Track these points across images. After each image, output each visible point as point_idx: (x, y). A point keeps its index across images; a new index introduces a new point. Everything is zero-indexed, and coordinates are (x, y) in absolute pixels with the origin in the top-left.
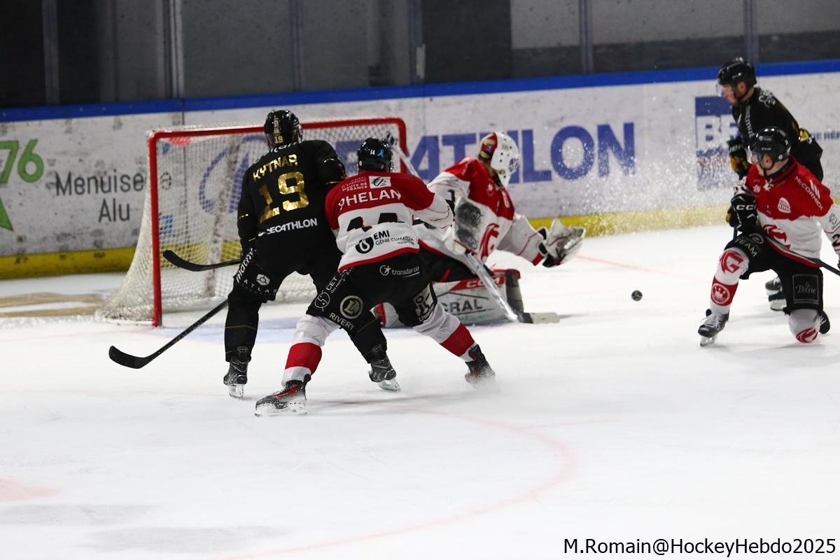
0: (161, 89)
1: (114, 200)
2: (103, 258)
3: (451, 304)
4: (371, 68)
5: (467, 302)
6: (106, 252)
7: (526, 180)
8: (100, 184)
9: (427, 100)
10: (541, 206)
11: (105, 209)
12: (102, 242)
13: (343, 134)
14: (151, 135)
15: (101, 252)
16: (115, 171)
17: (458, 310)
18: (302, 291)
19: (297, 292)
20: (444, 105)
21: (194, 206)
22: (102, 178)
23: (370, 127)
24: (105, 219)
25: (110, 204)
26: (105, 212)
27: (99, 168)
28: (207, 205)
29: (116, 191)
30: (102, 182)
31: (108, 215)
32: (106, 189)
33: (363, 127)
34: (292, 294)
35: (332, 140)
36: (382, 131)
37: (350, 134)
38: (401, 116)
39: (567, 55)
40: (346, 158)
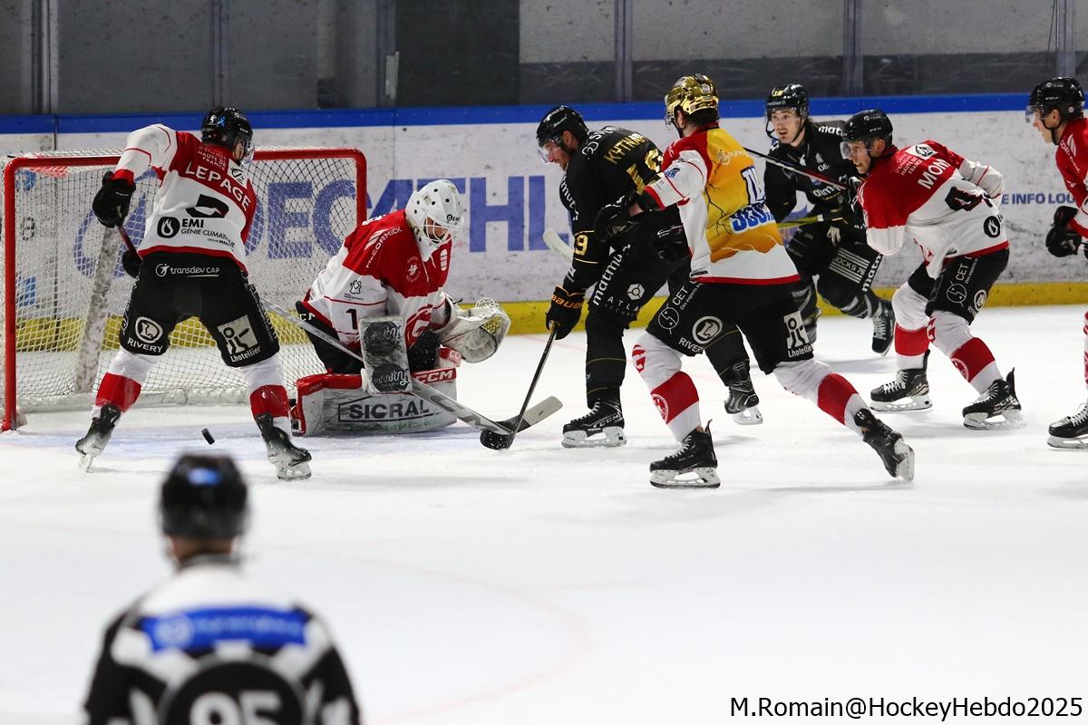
0: (26, 101)
3: (392, 406)
4: (321, 82)
5: (412, 404)
7: (532, 247)
9: (399, 129)
13: (280, 172)
14: (8, 162)
17: (400, 414)
18: (215, 388)
19: (209, 390)
20: (423, 138)
21: (68, 266)
23: (316, 161)
28: (84, 264)
33: (307, 161)
34: (199, 392)
35: (264, 178)
36: (333, 168)
37: (288, 172)
38: (361, 149)
39: (595, 73)
40: (282, 207)
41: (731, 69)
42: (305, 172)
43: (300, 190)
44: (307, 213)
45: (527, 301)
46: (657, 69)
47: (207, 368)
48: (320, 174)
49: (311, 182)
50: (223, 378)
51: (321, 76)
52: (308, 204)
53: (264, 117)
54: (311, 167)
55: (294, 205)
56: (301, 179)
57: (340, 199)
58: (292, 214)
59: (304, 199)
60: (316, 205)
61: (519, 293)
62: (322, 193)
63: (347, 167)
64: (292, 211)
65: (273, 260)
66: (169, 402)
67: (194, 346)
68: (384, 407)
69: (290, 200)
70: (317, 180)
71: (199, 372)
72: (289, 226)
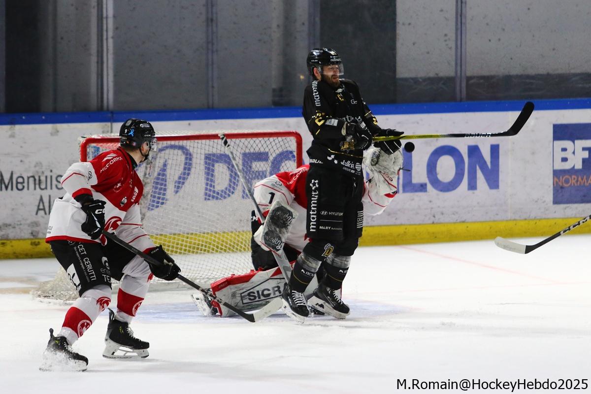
0: (94, 102)
1: (50, 196)
2: (38, 246)
3: (273, 288)
4: (274, 90)
6: (40, 241)
7: (404, 191)
8: (38, 182)
10: (417, 213)
11: (41, 204)
12: (38, 233)
13: (249, 146)
14: (83, 141)
15: (37, 241)
16: (51, 171)
17: (280, 292)
18: (210, 279)
19: (205, 280)
22: (39, 177)
23: (271, 139)
24: (41, 213)
25: (46, 200)
26: (41, 207)
27: (37, 169)
29: (51, 188)
30: (40, 180)
31: (44, 209)
32: (43, 186)
33: (266, 139)
34: (200, 281)
35: (239, 150)
36: (282, 143)
37: (254, 146)
38: (299, 131)
39: (444, 84)
40: (251, 167)
41: (528, 81)
42: (265, 146)
43: (261, 156)
44: (266, 171)
45: (401, 225)
46: (482, 81)
47: (204, 267)
48: (274, 147)
49: (268, 152)
50: (215, 273)
51: (274, 86)
52: (267, 166)
53: (239, 112)
54: (268, 143)
55: (258, 166)
56: (262, 150)
57: (286, 162)
58: (257, 172)
59: (264, 163)
60: (271, 166)
61: (396, 219)
62: (275, 159)
63: (290, 143)
64: (256, 169)
65: (245, 199)
66: (182, 288)
67: (197, 253)
68: (269, 290)
69: (255, 163)
70: (272, 150)
71: (200, 269)
72: (255, 179)
